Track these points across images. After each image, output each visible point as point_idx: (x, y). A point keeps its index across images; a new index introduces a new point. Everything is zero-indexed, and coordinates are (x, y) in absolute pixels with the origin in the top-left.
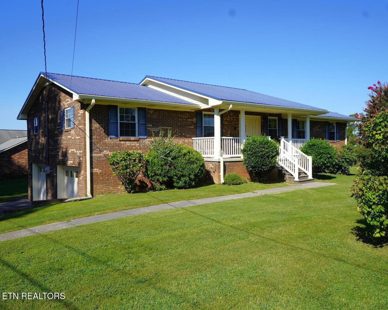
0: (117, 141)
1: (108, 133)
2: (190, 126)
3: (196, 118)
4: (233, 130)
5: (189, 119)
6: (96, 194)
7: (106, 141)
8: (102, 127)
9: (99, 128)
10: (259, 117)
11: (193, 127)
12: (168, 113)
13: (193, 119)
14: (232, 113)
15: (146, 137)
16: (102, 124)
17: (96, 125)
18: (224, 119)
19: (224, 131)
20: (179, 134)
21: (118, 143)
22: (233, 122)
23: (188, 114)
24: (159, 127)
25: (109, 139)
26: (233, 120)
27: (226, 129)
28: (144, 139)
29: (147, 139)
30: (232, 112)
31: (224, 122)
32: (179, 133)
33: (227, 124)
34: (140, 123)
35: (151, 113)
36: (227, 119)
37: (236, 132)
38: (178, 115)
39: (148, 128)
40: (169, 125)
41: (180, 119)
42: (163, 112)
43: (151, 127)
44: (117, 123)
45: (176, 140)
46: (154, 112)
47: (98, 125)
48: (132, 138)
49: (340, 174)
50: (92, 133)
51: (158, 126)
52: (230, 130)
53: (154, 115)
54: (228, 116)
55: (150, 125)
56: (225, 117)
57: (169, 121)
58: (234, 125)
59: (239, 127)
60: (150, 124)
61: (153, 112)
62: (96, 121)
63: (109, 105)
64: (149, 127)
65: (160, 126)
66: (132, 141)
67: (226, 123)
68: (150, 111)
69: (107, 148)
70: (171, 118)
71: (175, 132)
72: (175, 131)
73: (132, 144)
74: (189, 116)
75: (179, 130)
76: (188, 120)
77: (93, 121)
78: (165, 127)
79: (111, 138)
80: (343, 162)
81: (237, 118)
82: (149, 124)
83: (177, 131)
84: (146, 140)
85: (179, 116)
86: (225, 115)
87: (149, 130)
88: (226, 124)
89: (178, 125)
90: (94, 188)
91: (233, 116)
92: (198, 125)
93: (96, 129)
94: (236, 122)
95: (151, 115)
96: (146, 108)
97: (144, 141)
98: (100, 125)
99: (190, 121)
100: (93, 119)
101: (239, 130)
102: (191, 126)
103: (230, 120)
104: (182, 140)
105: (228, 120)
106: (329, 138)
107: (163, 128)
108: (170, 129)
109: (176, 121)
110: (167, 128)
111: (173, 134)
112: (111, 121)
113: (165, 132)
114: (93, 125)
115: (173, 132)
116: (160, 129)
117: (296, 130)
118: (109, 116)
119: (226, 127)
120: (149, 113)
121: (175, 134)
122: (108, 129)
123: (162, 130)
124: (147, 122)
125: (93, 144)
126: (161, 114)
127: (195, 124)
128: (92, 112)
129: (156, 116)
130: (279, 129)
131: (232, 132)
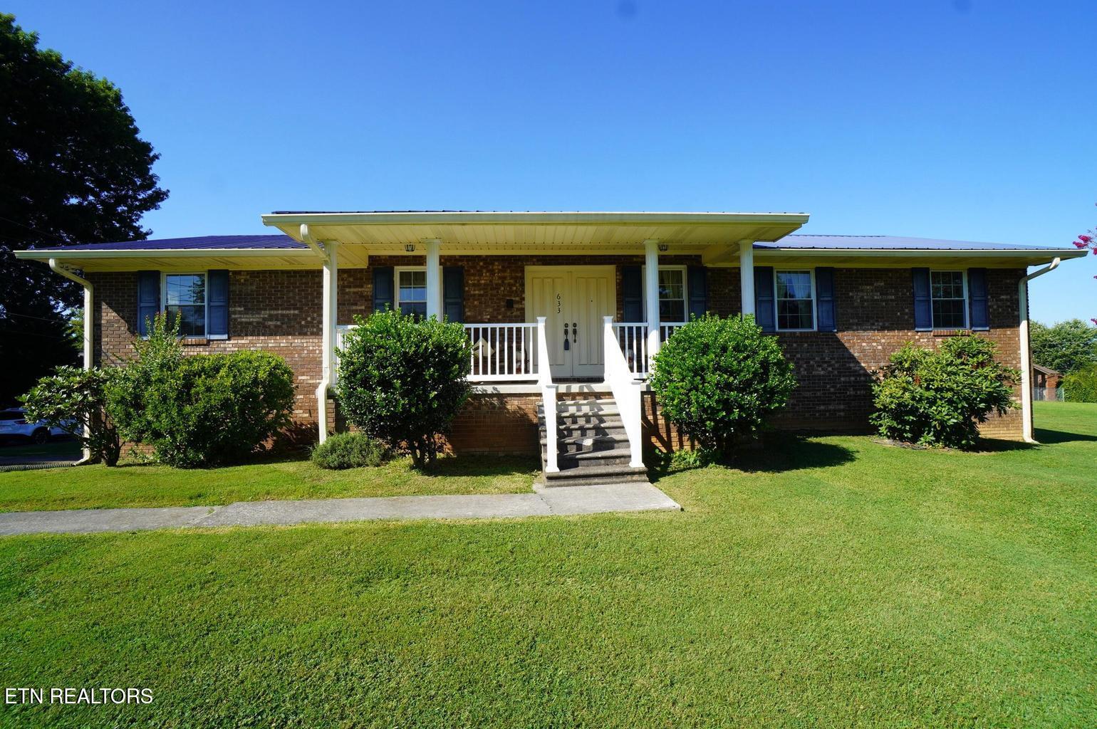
1: (135, 332)
2: (353, 304)
3: (372, 283)
4: (503, 309)
5: (350, 287)
8: (123, 318)
9: (117, 322)
11: (363, 308)
12: (287, 277)
13: (362, 287)
15: (225, 337)
16: (123, 311)
17: (109, 315)
18: (470, 282)
19: (469, 314)
20: (318, 326)
22: (502, 288)
23: (350, 276)
24: (263, 312)
26: (500, 282)
27: (475, 306)
28: (223, 340)
29: (229, 339)
30: (497, 260)
31: (467, 289)
32: (319, 322)
33: (480, 295)
34: (212, 304)
35: (242, 281)
36: (479, 281)
37: (514, 314)
39: (233, 316)
40: (292, 305)
42: (275, 276)
43: (240, 313)
44: (159, 307)
45: (311, 340)
46: (251, 277)
47: (114, 314)
48: (190, 340)
50: (101, 332)
51: (261, 309)
52: (491, 310)
53: (251, 284)
54: (484, 271)
55: (239, 309)
56: (473, 275)
57: (291, 295)
58: (504, 295)
59: (523, 299)
60: (240, 306)
61: (248, 277)
62: (111, 308)
63: (139, 271)
64: (235, 313)
65: (266, 310)
66: (192, 345)
67: (477, 292)
68: (238, 277)
70: (298, 287)
71: (307, 322)
72: (309, 319)
73: (192, 353)
74: (351, 279)
75: (319, 316)
76: (347, 290)
77: (104, 306)
78: (280, 312)
81: (517, 277)
82: (235, 306)
83: (313, 319)
84: (227, 342)
85: (319, 283)
86: (472, 271)
87: (235, 319)
88: (474, 295)
91: (503, 270)
92: (378, 301)
93: (110, 323)
94: (515, 286)
95: (243, 284)
96: (227, 271)
97: (222, 345)
98: (119, 315)
99: (354, 293)
100: (104, 303)
101: (523, 309)
102: (356, 304)
103: (491, 281)
105: (483, 282)
106: (930, 321)
107: (275, 312)
108: (294, 315)
109: (312, 294)
110: (284, 312)
111: (301, 326)
112: (142, 305)
113: (279, 323)
114: (104, 314)
115: (303, 323)
116: (266, 316)
117: (770, 299)
118: (139, 294)
119: (476, 303)
120: (238, 281)
121: (307, 327)
122: (136, 321)
123: (271, 318)
124: (231, 301)
125: (103, 354)
126: (268, 280)
127: (370, 300)
128: (102, 288)
129: (254, 288)
130: (693, 299)
131: (499, 314)
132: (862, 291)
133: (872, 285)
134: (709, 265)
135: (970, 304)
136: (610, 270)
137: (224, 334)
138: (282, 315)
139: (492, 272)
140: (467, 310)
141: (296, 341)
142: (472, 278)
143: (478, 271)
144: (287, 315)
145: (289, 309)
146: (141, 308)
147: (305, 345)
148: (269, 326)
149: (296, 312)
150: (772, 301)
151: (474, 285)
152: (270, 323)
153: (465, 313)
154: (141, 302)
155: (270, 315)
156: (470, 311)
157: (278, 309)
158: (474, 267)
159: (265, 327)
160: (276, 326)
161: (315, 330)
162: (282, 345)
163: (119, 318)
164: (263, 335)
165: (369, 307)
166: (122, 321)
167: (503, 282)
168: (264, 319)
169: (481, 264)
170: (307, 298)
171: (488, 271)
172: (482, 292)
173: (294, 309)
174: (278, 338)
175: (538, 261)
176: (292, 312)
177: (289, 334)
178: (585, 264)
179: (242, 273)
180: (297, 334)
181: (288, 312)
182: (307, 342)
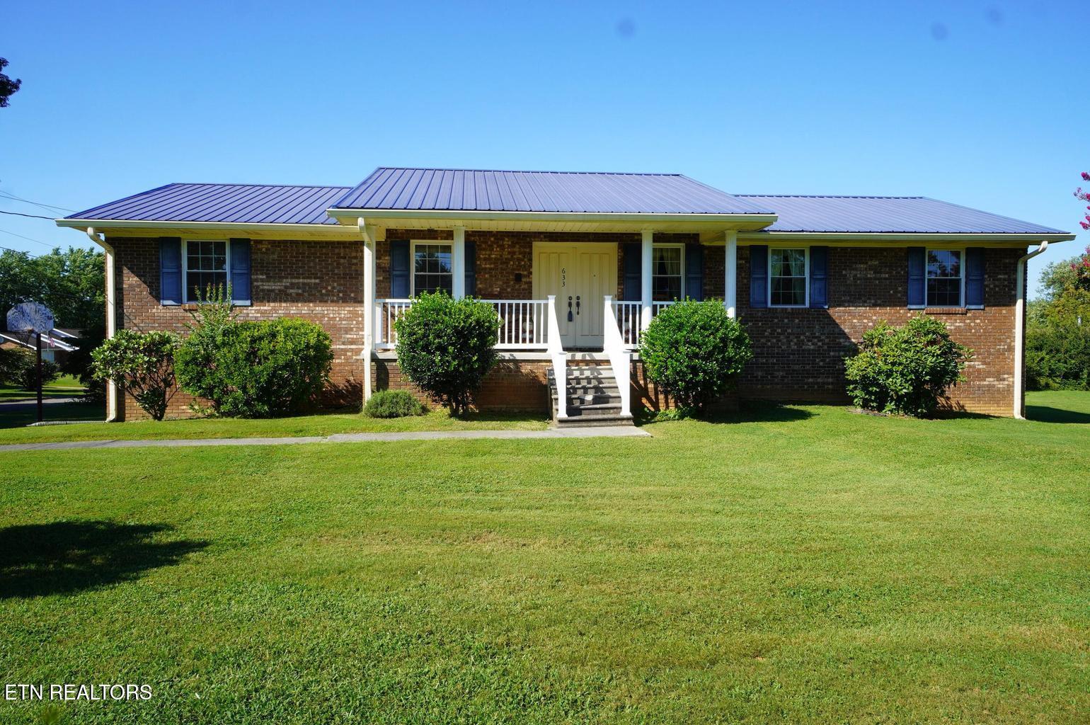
0: (179, 312)
1: (158, 296)
3: (390, 255)
4: (512, 283)
6: (131, 419)
7: (154, 310)
8: (145, 282)
9: (139, 286)
11: (381, 278)
12: (308, 247)
13: (380, 259)
14: (506, 239)
15: (248, 303)
16: (145, 276)
17: (130, 280)
18: (481, 256)
19: (480, 286)
20: (338, 295)
21: (180, 314)
22: (512, 263)
24: (284, 280)
25: (160, 307)
26: (509, 256)
27: (486, 279)
28: (245, 306)
29: (252, 305)
30: (508, 236)
31: (478, 263)
32: (339, 292)
33: (491, 269)
34: (236, 271)
35: (264, 250)
36: (489, 255)
37: (522, 287)
38: (337, 251)
39: (255, 284)
40: (313, 274)
41: (342, 261)
42: (296, 246)
43: (262, 280)
44: (180, 273)
45: (331, 308)
46: (272, 246)
47: (136, 279)
50: (123, 296)
51: (283, 278)
52: (500, 283)
53: (273, 253)
54: (495, 246)
55: (261, 277)
56: (484, 249)
57: (312, 264)
58: (513, 269)
59: (531, 273)
60: (262, 275)
61: (269, 246)
62: (132, 272)
63: (161, 238)
64: (257, 280)
65: (287, 278)
67: (488, 266)
68: (260, 246)
69: (157, 325)
70: (319, 257)
71: (327, 291)
72: (329, 288)
75: (338, 285)
77: (126, 271)
78: (301, 280)
79: (164, 306)
81: (525, 253)
82: (257, 274)
83: (334, 288)
84: (250, 308)
85: (340, 254)
86: (485, 246)
87: (258, 287)
88: (486, 268)
89: (336, 274)
90: (126, 404)
91: (513, 245)
92: (395, 273)
93: (131, 286)
94: (523, 260)
95: (265, 253)
96: (248, 240)
97: (245, 311)
98: (141, 279)
100: (125, 268)
101: (531, 283)
103: (501, 256)
104: (347, 309)
105: (493, 256)
106: (923, 299)
107: (297, 281)
108: (315, 284)
109: (332, 264)
110: (305, 281)
111: (322, 295)
112: (165, 270)
113: (300, 291)
114: (125, 279)
115: (324, 291)
116: (288, 284)
117: (764, 276)
118: (161, 260)
119: (487, 276)
120: (259, 249)
121: (328, 295)
122: (159, 286)
123: (292, 286)
124: (253, 269)
125: (126, 317)
126: (289, 250)
127: (388, 271)
128: (123, 253)
129: (276, 257)
130: (689, 276)
131: (508, 287)
132: (856, 269)
133: (867, 263)
135: (966, 283)
136: (613, 246)
137: (247, 299)
138: (304, 284)
139: (502, 247)
140: (478, 282)
141: (317, 308)
142: (484, 253)
143: (489, 246)
144: (308, 284)
145: (310, 278)
146: (163, 273)
147: (326, 312)
148: (291, 294)
149: (317, 281)
150: (766, 279)
151: (485, 259)
152: (291, 291)
153: (476, 285)
154: (163, 268)
155: (292, 284)
156: (481, 283)
157: (299, 278)
158: (486, 243)
159: (287, 295)
160: (298, 294)
161: (335, 298)
162: (303, 312)
163: (141, 282)
164: (285, 301)
165: (387, 278)
166: (145, 286)
167: (512, 256)
168: (286, 287)
169: (492, 239)
170: (328, 268)
171: (498, 246)
172: (492, 266)
173: (315, 278)
174: (300, 305)
175: (545, 237)
176: (313, 281)
177: (310, 301)
178: (589, 241)
179: (264, 242)
180: (318, 301)
181: (309, 281)
182: (327, 310)
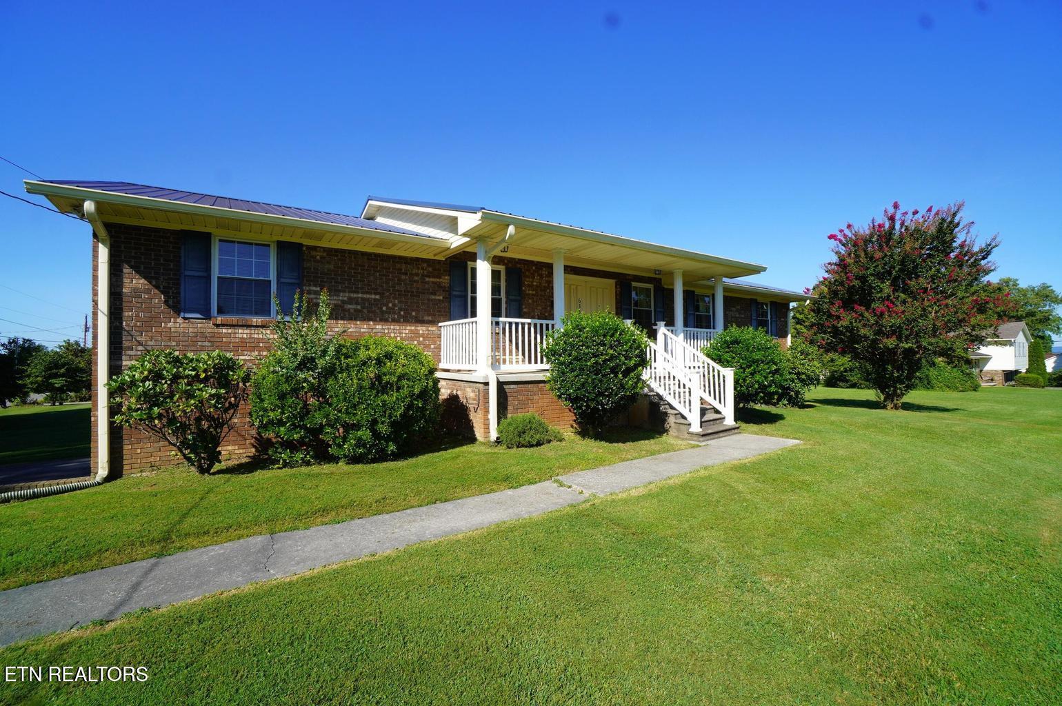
0: (207, 327)
1: (177, 306)
2: (432, 294)
3: (449, 275)
5: (429, 277)
6: (133, 471)
7: (170, 325)
8: (157, 287)
9: (147, 291)
10: (612, 282)
11: (441, 298)
12: (368, 259)
13: (440, 278)
14: (544, 269)
16: (157, 279)
17: (135, 282)
18: (526, 283)
19: (525, 310)
20: (400, 312)
21: (209, 331)
23: (428, 266)
24: (341, 294)
25: (180, 320)
27: (529, 304)
31: (524, 288)
32: (400, 309)
33: (533, 295)
34: (283, 280)
35: (318, 257)
36: (532, 282)
38: (398, 266)
40: (373, 289)
41: (403, 277)
42: (355, 258)
44: (208, 278)
45: (392, 327)
46: (328, 254)
47: (142, 281)
48: (255, 320)
49: (785, 405)
50: (121, 304)
51: (340, 291)
53: (329, 263)
54: (536, 275)
55: (314, 288)
56: (528, 277)
57: (372, 278)
60: (315, 286)
61: (325, 254)
62: (137, 272)
63: (182, 230)
65: (344, 292)
66: (257, 326)
67: (531, 292)
68: (313, 253)
69: (174, 344)
70: (379, 271)
71: (388, 308)
72: (390, 305)
73: (256, 336)
74: (430, 269)
75: (400, 302)
76: (427, 279)
77: (127, 270)
78: (360, 295)
79: (185, 318)
80: (793, 381)
82: (310, 285)
83: (394, 305)
85: (401, 270)
86: (527, 273)
87: (310, 300)
88: (529, 294)
89: (398, 291)
90: (125, 452)
92: (455, 293)
93: (136, 292)
95: (318, 261)
96: (300, 245)
98: (150, 283)
99: (433, 282)
100: (126, 266)
102: (435, 294)
103: (540, 284)
104: (408, 328)
105: (535, 284)
107: (355, 295)
108: (375, 300)
109: (393, 280)
110: (365, 296)
111: (382, 312)
112: (187, 273)
113: (359, 307)
114: (125, 280)
115: (384, 308)
116: (345, 299)
117: (693, 312)
118: (183, 260)
119: (530, 301)
120: (312, 257)
121: (389, 313)
122: (179, 293)
123: (351, 301)
124: (305, 279)
125: (125, 333)
126: (348, 260)
127: (447, 291)
128: (123, 246)
129: (332, 267)
130: (657, 310)
131: (546, 312)
134: (666, 287)
135: (771, 323)
138: (363, 299)
139: (541, 276)
140: (524, 307)
141: (377, 327)
142: (527, 279)
143: (532, 274)
144: (368, 300)
145: (370, 293)
146: (185, 276)
147: (386, 331)
148: (349, 310)
149: (378, 297)
151: (529, 286)
152: (349, 306)
153: (522, 309)
154: (185, 270)
155: (350, 298)
156: (526, 308)
157: (358, 293)
158: (528, 270)
159: (344, 310)
160: (356, 310)
161: (396, 316)
162: (362, 330)
163: (151, 287)
164: (342, 319)
165: (447, 298)
166: (156, 291)
167: (548, 285)
168: (343, 302)
169: (534, 268)
170: (389, 283)
171: (538, 275)
172: (534, 292)
173: (375, 294)
174: (358, 323)
175: (571, 270)
176: (373, 296)
177: (370, 320)
178: (600, 277)
179: (318, 249)
180: (378, 319)
181: (368, 296)
182: (388, 329)
